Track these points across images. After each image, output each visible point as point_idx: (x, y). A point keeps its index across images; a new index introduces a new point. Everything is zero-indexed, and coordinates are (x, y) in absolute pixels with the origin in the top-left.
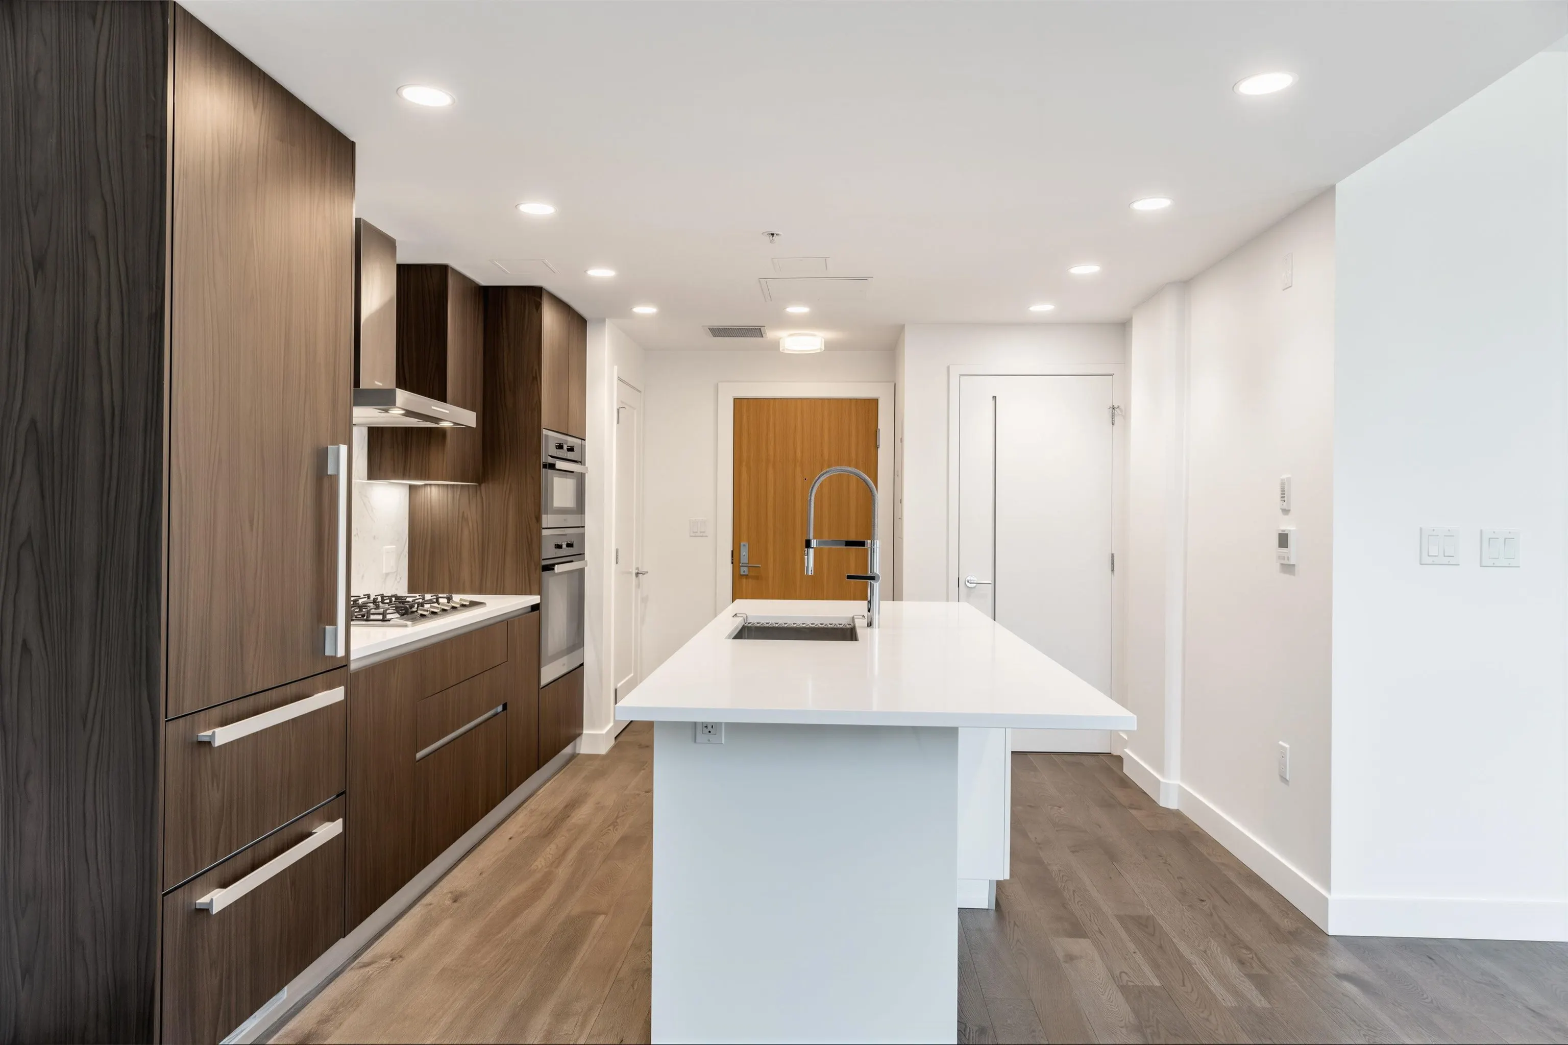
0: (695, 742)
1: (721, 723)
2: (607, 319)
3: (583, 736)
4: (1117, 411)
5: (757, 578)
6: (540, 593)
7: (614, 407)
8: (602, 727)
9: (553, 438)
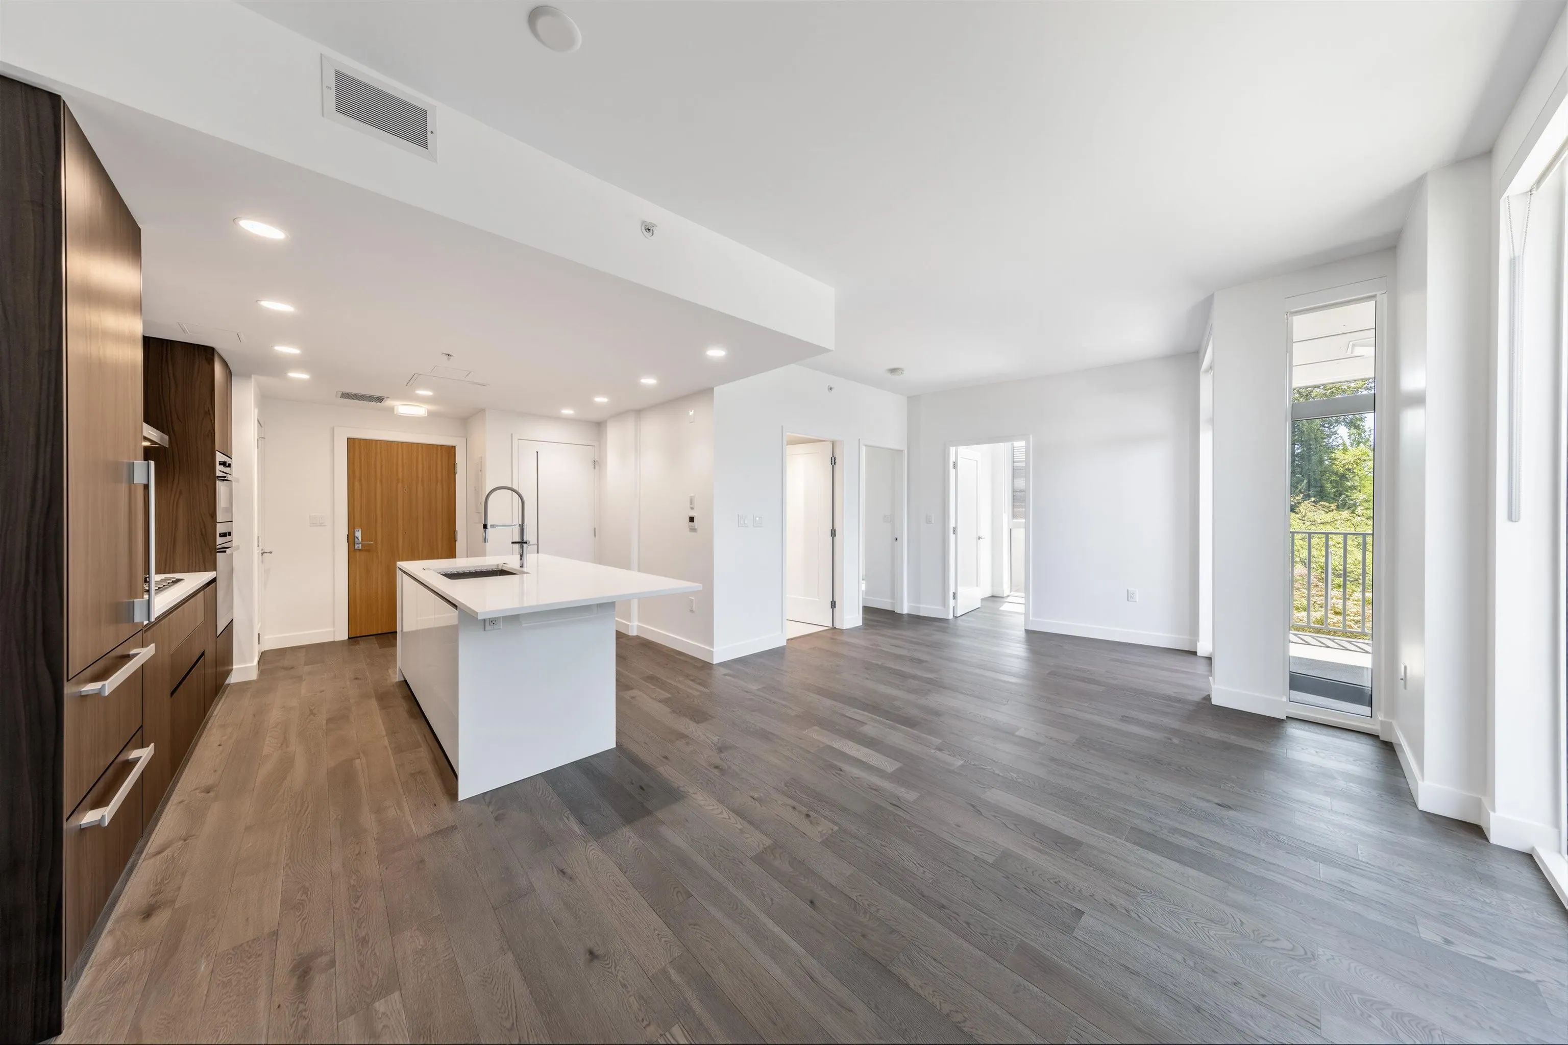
0: (485, 630)
1: (500, 617)
2: (253, 376)
3: (233, 672)
4: (596, 463)
5: (369, 551)
6: (215, 570)
7: (256, 437)
8: (252, 661)
9: (219, 457)
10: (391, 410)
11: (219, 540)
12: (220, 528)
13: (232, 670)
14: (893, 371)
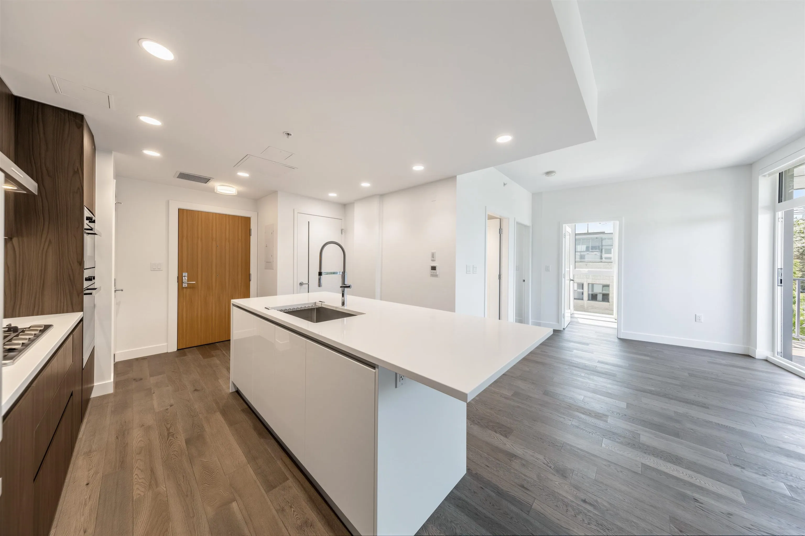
2: (113, 152)
3: (94, 388)
4: (343, 231)
5: (192, 288)
6: (82, 310)
7: (114, 202)
8: (110, 379)
9: (87, 213)
10: (212, 190)
11: (86, 284)
12: (87, 274)
13: (94, 386)
14: (548, 173)
